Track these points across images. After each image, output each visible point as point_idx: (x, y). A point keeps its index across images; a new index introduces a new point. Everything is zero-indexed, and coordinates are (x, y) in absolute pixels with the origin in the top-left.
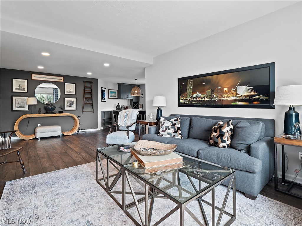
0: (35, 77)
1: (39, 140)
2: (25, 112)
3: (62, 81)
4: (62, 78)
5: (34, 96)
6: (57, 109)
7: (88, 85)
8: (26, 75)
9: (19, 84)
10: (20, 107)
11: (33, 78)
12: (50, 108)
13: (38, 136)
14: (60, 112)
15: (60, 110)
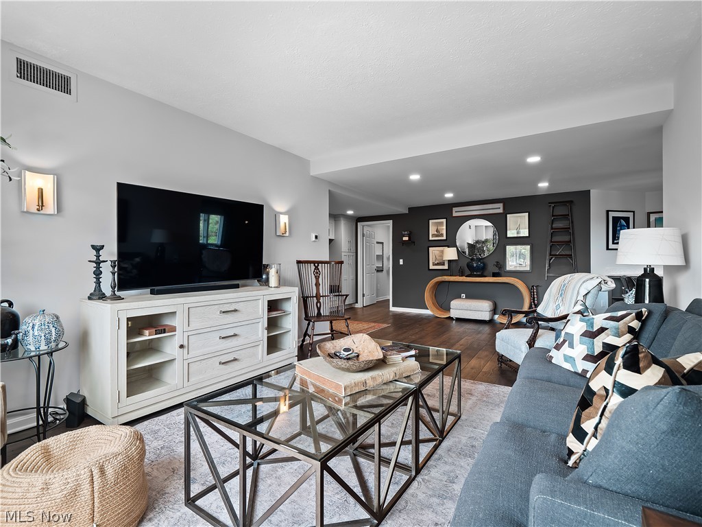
0: (456, 212)
1: (454, 322)
2: (442, 272)
3: (501, 211)
4: (501, 205)
5: (454, 245)
6: (492, 268)
7: (561, 211)
8: (443, 210)
9: (437, 228)
10: (438, 264)
11: (455, 214)
12: (475, 265)
13: (454, 313)
14: (495, 275)
15: (496, 270)
